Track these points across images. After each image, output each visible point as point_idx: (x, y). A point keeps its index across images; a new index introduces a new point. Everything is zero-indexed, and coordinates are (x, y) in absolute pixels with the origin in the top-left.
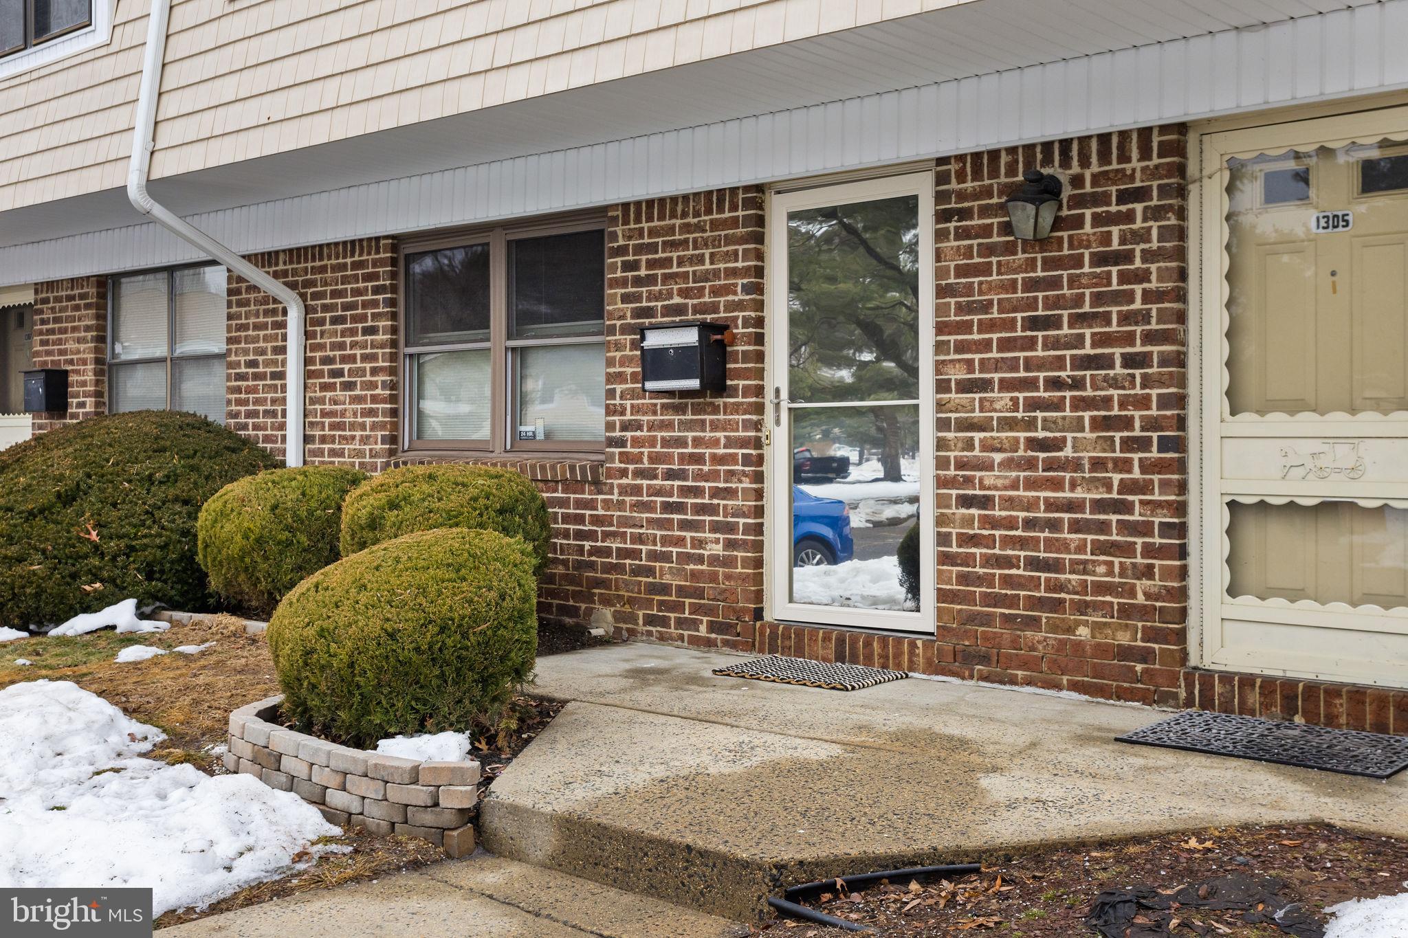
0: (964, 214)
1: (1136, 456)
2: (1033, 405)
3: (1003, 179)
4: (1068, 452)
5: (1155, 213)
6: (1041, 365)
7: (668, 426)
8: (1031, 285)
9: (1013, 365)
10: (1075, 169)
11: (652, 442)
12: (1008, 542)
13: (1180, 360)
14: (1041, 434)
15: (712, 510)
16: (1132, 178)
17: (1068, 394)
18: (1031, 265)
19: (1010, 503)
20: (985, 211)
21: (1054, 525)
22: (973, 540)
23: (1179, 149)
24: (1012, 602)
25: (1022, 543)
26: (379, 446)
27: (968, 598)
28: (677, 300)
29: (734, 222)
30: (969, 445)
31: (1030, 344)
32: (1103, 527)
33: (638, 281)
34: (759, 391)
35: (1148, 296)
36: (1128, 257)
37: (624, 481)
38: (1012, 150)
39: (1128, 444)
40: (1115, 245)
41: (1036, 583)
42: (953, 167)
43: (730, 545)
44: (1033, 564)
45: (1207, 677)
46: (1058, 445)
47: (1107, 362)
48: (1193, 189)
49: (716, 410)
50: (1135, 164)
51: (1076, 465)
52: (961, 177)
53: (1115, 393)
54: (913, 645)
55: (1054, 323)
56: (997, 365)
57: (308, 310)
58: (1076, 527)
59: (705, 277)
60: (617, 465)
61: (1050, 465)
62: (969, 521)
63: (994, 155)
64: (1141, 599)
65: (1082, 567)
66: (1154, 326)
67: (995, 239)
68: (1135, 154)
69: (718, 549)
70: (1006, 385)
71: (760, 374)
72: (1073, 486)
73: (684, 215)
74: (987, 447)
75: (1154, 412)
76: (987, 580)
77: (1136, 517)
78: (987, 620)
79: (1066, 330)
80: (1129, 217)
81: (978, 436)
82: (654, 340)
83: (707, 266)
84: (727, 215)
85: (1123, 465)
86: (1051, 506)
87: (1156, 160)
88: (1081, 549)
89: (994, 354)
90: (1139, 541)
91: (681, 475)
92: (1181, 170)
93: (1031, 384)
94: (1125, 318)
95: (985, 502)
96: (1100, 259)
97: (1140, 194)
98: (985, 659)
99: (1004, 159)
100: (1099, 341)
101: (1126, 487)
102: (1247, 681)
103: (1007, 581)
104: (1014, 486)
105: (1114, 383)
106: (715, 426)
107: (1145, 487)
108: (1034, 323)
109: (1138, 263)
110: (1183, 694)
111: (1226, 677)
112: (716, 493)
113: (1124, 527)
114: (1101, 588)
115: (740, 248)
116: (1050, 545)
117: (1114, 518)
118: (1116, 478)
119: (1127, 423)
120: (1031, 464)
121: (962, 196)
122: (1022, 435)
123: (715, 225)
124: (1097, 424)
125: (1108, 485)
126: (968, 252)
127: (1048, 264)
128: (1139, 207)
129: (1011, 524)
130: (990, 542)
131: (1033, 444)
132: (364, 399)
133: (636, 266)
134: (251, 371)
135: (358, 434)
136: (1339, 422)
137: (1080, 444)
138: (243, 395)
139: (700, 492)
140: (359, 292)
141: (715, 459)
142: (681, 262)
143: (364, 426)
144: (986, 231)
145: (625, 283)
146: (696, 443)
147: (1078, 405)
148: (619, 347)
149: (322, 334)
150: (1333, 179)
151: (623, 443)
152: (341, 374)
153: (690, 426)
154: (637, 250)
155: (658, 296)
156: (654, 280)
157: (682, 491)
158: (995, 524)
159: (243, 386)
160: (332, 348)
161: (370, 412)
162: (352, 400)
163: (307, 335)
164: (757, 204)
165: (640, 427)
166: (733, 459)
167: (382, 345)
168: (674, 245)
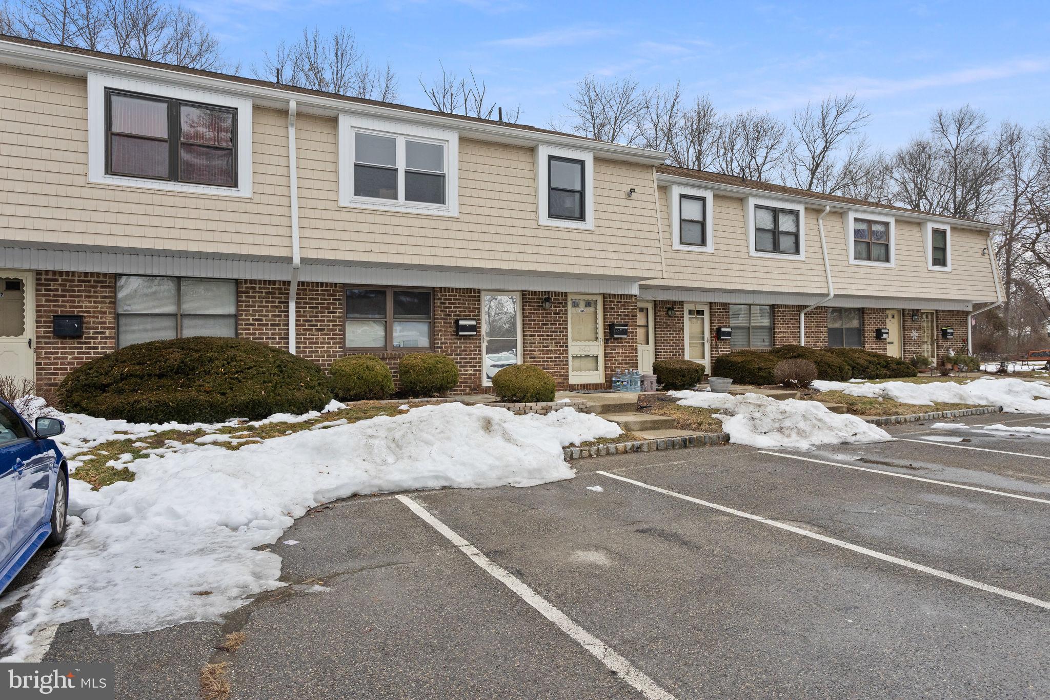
0: (530, 302)
1: (561, 348)
2: (543, 339)
3: (537, 297)
4: (550, 348)
5: (563, 307)
6: (545, 332)
7: (457, 343)
8: (543, 317)
9: (540, 332)
10: (550, 297)
11: (451, 347)
13: (567, 332)
14: (545, 345)
15: (470, 363)
16: (560, 300)
17: (550, 337)
18: (543, 313)
19: (539, 358)
20: (534, 302)
21: (548, 361)
23: (565, 296)
26: (337, 349)
28: (459, 313)
29: (475, 296)
31: (543, 328)
32: (556, 361)
33: (445, 307)
34: (480, 335)
35: (562, 321)
36: (559, 314)
38: (539, 292)
39: (560, 346)
40: (558, 311)
42: (527, 293)
43: (474, 370)
45: (572, 385)
46: (548, 347)
47: (556, 332)
48: (568, 303)
49: (470, 339)
50: (560, 298)
51: (551, 350)
52: (529, 295)
53: (558, 337)
55: (547, 324)
56: (537, 332)
57: (297, 303)
58: (551, 361)
59: (466, 308)
61: (547, 350)
63: (535, 292)
64: (563, 373)
65: (552, 369)
66: (564, 326)
67: (536, 308)
68: (560, 296)
69: (472, 372)
70: (538, 336)
72: (551, 354)
73: (460, 293)
74: (534, 347)
75: (564, 341)
77: (561, 359)
79: (549, 326)
80: (560, 307)
81: (532, 345)
82: (461, 323)
83: (467, 306)
84: (472, 294)
85: (559, 350)
86: (547, 358)
87: (563, 298)
88: (552, 365)
89: (536, 330)
90: (561, 363)
91: (461, 355)
92: (566, 300)
93: (543, 336)
94: (559, 324)
95: (534, 358)
96: (555, 314)
97: (561, 303)
99: (537, 293)
100: (555, 328)
101: (560, 354)
102: (578, 385)
104: (540, 354)
106: (470, 343)
107: (563, 354)
108: (543, 324)
109: (561, 315)
110: (569, 388)
111: (575, 385)
112: (470, 359)
113: (560, 361)
114: (556, 372)
115: (476, 303)
116: (547, 365)
117: (558, 359)
118: (558, 352)
119: (560, 343)
120: (543, 350)
121: (529, 299)
122: (541, 345)
123: (469, 296)
124: (555, 343)
125: (557, 354)
126: (530, 310)
127: (546, 314)
128: (561, 305)
129: (540, 362)
132: (329, 334)
133: (445, 303)
134: (257, 323)
135: (326, 346)
136: (587, 343)
137: (552, 346)
138: (251, 331)
139: (466, 359)
140: (325, 299)
141: (470, 351)
142: (459, 304)
143: (329, 343)
144: (534, 306)
145: (441, 307)
146: (465, 347)
147: (552, 339)
148: (439, 323)
149: (304, 312)
150: (582, 304)
151: (442, 347)
152: (316, 325)
153: (463, 343)
154: (445, 299)
155: (452, 311)
156: (451, 307)
157: (461, 359)
158: (537, 362)
159: (251, 328)
160: (310, 316)
161: (332, 339)
162: (322, 334)
163: (297, 312)
164: (479, 293)
165: (447, 343)
166: (476, 351)
167: (339, 317)
168: (457, 300)
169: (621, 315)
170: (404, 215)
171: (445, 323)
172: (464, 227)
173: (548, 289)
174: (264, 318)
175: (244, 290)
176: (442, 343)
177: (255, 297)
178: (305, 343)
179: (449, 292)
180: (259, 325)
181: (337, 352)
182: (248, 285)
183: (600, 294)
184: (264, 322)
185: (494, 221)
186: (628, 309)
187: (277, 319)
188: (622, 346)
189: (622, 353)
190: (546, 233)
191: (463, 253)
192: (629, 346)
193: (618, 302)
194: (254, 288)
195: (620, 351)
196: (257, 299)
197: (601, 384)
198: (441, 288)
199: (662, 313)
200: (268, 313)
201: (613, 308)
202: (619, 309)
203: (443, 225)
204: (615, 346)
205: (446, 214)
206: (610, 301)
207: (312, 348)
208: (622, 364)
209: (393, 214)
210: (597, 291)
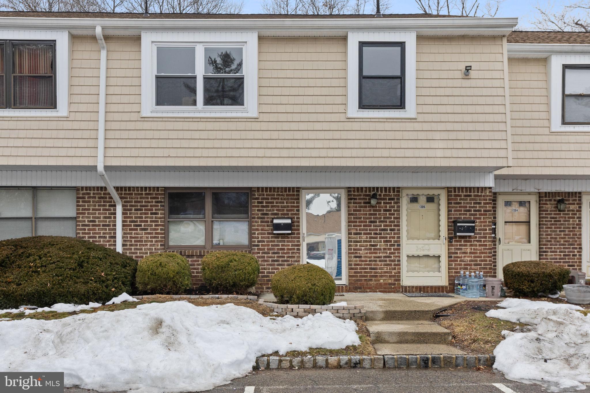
0: (355, 199)
1: (392, 248)
2: (371, 238)
3: (364, 193)
4: (378, 247)
5: (395, 203)
6: (373, 230)
7: (274, 241)
8: (370, 214)
9: (366, 230)
10: (380, 193)
11: (268, 245)
12: (365, 265)
13: (399, 230)
14: (373, 243)
15: (288, 261)
16: (391, 196)
17: (378, 236)
18: (370, 210)
19: (366, 257)
20: (360, 199)
21: (376, 261)
22: (358, 265)
23: (398, 191)
24: (366, 276)
25: (368, 265)
27: (357, 276)
28: (275, 212)
29: (294, 195)
30: (357, 245)
31: (370, 226)
32: (386, 261)
33: (263, 206)
34: (299, 234)
35: (394, 218)
36: (390, 211)
37: (259, 255)
38: (366, 188)
39: (391, 245)
40: (388, 208)
41: (371, 272)
42: (352, 189)
44: (371, 269)
45: (406, 287)
46: (376, 245)
47: (387, 230)
48: (401, 199)
49: (288, 238)
50: (392, 193)
51: (380, 249)
52: (354, 191)
53: (388, 236)
54: (342, 287)
55: (376, 222)
56: (363, 230)
58: (380, 261)
59: (285, 207)
60: (256, 251)
61: (374, 249)
62: (357, 261)
63: (362, 188)
64: (393, 274)
65: (380, 269)
66: (396, 223)
67: (362, 205)
68: (392, 191)
70: (365, 234)
71: (299, 230)
72: (379, 253)
73: (278, 192)
74: (360, 246)
75: (396, 239)
76: (361, 272)
77: (392, 259)
78: (361, 280)
79: (378, 224)
80: (391, 203)
83: (285, 204)
84: (291, 193)
85: (390, 249)
86: (375, 257)
87: (396, 193)
88: (381, 265)
89: (362, 228)
90: (393, 263)
91: (278, 253)
92: (399, 195)
93: (371, 234)
94: (390, 222)
95: (360, 257)
96: (385, 210)
97: (393, 199)
98: (360, 288)
99: (364, 189)
100: (385, 226)
101: (390, 253)
102: (413, 287)
103: (365, 272)
104: (367, 254)
105: (388, 234)
106: (288, 242)
107: (394, 253)
108: (371, 222)
109: (392, 212)
110: (401, 290)
111: (409, 287)
112: (288, 257)
113: (390, 261)
114: (385, 272)
115: (295, 201)
116: (374, 265)
117: (388, 259)
118: (388, 252)
119: (391, 241)
120: (370, 249)
121: (354, 195)
122: (368, 244)
123: (287, 195)
124: (384, 242)
125: (387, 253)
126: (356, 207)
127: (374, 211)
128: (393, 201)
129: (366, 261)
130: (361, 265)
131: (371, 245)
132: (152, 233)
133: (262, 203)
134: (91, 224)
135: (149, 244)
136: (426, 241)
137: (381, 245)
138: (87, 231)
139: (284, 257)
140: (149, 202)
141: (288, 249)
142: (277, 203)
143: (152, 241)
144: (360, 203)
145: (258, 206)
146: (282, 245)
147: (380, 238)
148: (256, 222)
149: (130, 214)
150: (422, 200)
151: (258, 246)
152: (141, 226)
153: (280, 241)
154: (262, 199)
155: (270, 210)
156: (268, 206)
157: (278, 257)
158: (362, 261)
159: (87, 228)
160: (136, 218)
161: (155, 237)
162: (145, 234)
163: (123, 214)
164: (298, 191)
165: (264, 242)
166: (294, 249)
167: (160, 218)
168: (275, 199)
169: (469, 211)
170: (202, 120)
171: (262, 222)
172: (264, 126)
173: (376, 185)
174: (97, 220)
175: (81, 196)
176: (259, 242)
177: (89, 202)
178: (131, 241)
179: (267, 191)
180: (93, 225)
181: (158, 249)
182: (85, 192)
183: (443, 188)
184: (97, 223)
185: (296, 117)
186: (480, 203)
187: (108, 220)
188: (471, 245)
189: (471, 253)
190: (356, 126)
191: (261, 153)
192: (480, 245)
193: (465, 196)
194: (89, 194)
195: (469, 251)
196: (91, 203)
197: (442, 287)
198: (258, 188)
199: (549, 206)
200: (100, 216)
201: (460, 203)
202: (467, 203)
203: (241, 126)
204: (460, 245)
205: (244, 115)
206: (455, 196)
207: (137, 245)
208: (470, 265)
209: (191, 120)
210: (439, 185)
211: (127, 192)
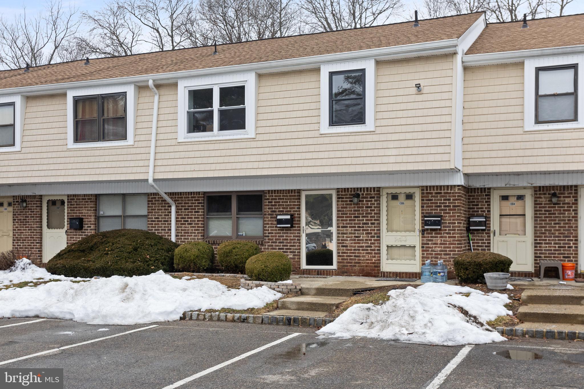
0: (342, 198)
1: (373, 239)
2: (355, 230)
3: (350, 193)
4: (361, 238)
5: (376, 201)
6: (357, 224)
7: (280, 233)
8: (355, 211)
9: (352, 224)
10: (362, 192)
11: (276, 236)
12: (350, 253)
13: (379, 224)
14: (357, 235)
15: (290, 249)
16: (372, 195)
17: (361, 229)
18: (355, 207)
19: (351, 246)
20: (346, 198)
21: (359, 250)
22: (345, 253)
23: (379, 191)
24: (351, 263)
25: (353, 253)
26: (200, 237)
27: (344, 263)
28: (281, 209)
29: (295, 196)
30: (343, 237)
31: (355, 220)
32: (367, 250)
33: (272, 205)
34: (300, 227)
35: (375, 214)
36: (371, 207)
37: (269, 244)
38: (351, 188)
39: (371, 237)
40: (369, 205)
41: (356, 259)
42: (340, 190)
43: (294, 255)
44: (355, 256)
45: (384, 273)
46: (360, 237)
47: (368, 224)
48: (381, 197)
49: (291, 230)
50: (372, 192)
51: (363, 240)
52: (342, 192)
53: (369, 229)
54: (333, 271)
55: (359, 217)
56: (349, 224)
57: (176, 206)
58: (363, 250)
59: (288, 205)
60: (267, 241)
61: (358, 240)
62: (343, 250)
63: (348, 189)
64: (374, 261)
65: (364, 256)
66: (376, 218)
67: (348, 203)
68: (372, 191)
69: (292, 256)
70: (350, 227)
71: (300, 224)
72: (362, 244)
73: (283, 193)
74: (347, 237)
75: (376, 232)
76: (347, 259)
77: (373, 248)
78: (347, 266)
79: (361, 218)
80: (372, 201)
81: (345, 235)
82: (279, 217)
83: (289, 203)
84: (293, 194)
85: (371, 240)
86: (358, 247)
87: (376, 192)
88: (364, 253)
89: (348, 222)
90: (373, 252)
91: (283, 243)
92: (379, 194)
93: (355, 227)
94: (371, 217)
95: (346, 246)
96: (366, 207)
97: (373, 197)
98: (346, 272)
99: (350, 190)
100: (366, 220)
101: (371, 243)
102: (390, 273)
103: (350, 259)
104: (352, 243)
105: (369, 227)
106: (290, 233)
107: (374, 244)
108: (355, 217)
109: (373, 208)
110: (380, 275)
111: (387, 272)
112: (291, 246)
113: (371, 250)
114: (367, 260)
115: (296, 201)
116: (358, 253)
117: (369, 248)
118: (369, 242)
119: (371, 233)
120: (355, 240)
121: (342, 195)
122: (353, 235)
123: (290, 196)
124: (366, 233)
126: (343, 204)
127: (358, 207)
128: (373, 199)
129: (351, 250)
130: (347, 253)
131: (355, 237)
132: (195, 227)
133: (271, 202)
134: (156, 220)
135: (193, 235)
136: (403, 233)
137: (363, 237)
138: (154, 225)
139: (287, 246)
140: (193, 203)
141: (291, 239)
142: (282, 202)
143: (195, 233)
144: (347, 201)
145: (268, 205)
146: (286, 236)
147: (363, 230)
148: (267, 218)
149: (181, 212)
150: (402, 198)
151: (268, 236)
152: (188, 221)
153: (285, 233)
154: (272, 199)
155: (277, 208)
156: (276, 205)
157: (283, 246)
158: (348, 250)
159: (154, 223)
160: (185, 215)
161: (197, 230)
162: (191, 227)
163: (176, 212)
164: (299, 193)
165: (273, 233)
166: (295, 239)
167: (201, 215)
168: (281, 199)
169: (440, 206)
170: (217, 142)
171: (271, 218)
172: (259, 144)
173: (359, 186)
174: (160, 217)
175: (150, 199)
176: (269, 233)
177: (155, 204)
178: (182, 233)
179: (275, 193)
180: (158, 221)
181: (199, 239)
182: (153, 196)
183: (418, 187)
184: (160, 219)
185: (283, 136)
186: (449, 200)
187: (167, 217)
188: (441, 237)
189: (441, 244)
190: (327, 140)
192: (449, 237)
193: (436, 193)
194: (155, 198)
195: (439, 242)
196: (157, 205)
197: (416, 273)
198: (269, 191)
199: (543, 200)
200: (162, 214)
201: (432, 200)
202: (438, 200)
203: (243, 145)
204: (431, 237)
205: (246, 136)
206: (427, 193)
207: (185, 236)
208: (441, 254)
209: (210, 142)
210: (412, 184)
211: (179, 196)
